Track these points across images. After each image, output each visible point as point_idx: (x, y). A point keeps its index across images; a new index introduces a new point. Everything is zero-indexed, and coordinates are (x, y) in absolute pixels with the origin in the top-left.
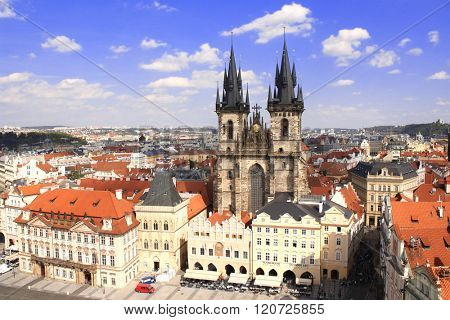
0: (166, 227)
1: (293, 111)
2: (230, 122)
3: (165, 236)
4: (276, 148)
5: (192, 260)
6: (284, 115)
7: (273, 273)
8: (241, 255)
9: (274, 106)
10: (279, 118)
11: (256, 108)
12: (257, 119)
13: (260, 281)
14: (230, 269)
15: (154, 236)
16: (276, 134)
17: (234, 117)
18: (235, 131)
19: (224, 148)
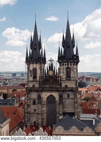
4: (63, 85)
6: (68, 65)
9: (61, 59)
10: (65, 67)
11: (51, 61)
12: (51, 67)
16: (63, 76)
17: (37, 66)
18: (38, 76)
19: (31, 85)
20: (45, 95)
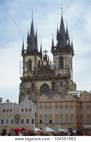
1: (66, 51)
2: (30, 60)
4: (56, 73)
6: (61, 54)
10: (58, 56)
11: (45, 52)
12: (45, 58)
17: (32, 58)
19: (26, 75)
20: (39, 84)
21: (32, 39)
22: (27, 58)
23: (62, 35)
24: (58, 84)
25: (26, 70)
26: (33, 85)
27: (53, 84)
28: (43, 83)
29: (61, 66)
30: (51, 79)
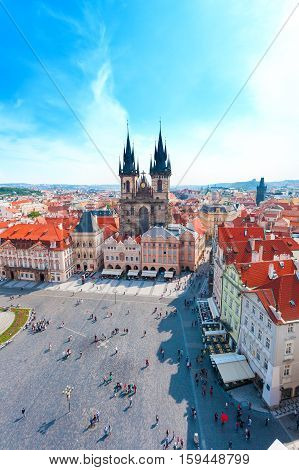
0: (90, 245)
1: (165, 175)
2: (128, 182)
3: (90, 250)
4: (155, 197)
5: (106, 262)
6: (160, 178)
7: (153, 269)
8: (134, 259)
9: (154, 171)
10: (156, 179)
11: (143, 173)
12: (143, 180)
13: (145, 273)
14: (128, 268)
15: (83, 250)
16: (155, 188)
17: (129, 179)
18: (131, 187)
19: (125, 197)
20: (137, 207)
21: (129, 156)
22: (125, 179)
23: (160, 154)
24: (157, 207)
25: (125, 191)
26: (132, 209)
27: (152, 208)
28: (142, 205)
29: (160, 190)
30: (149, 203)
